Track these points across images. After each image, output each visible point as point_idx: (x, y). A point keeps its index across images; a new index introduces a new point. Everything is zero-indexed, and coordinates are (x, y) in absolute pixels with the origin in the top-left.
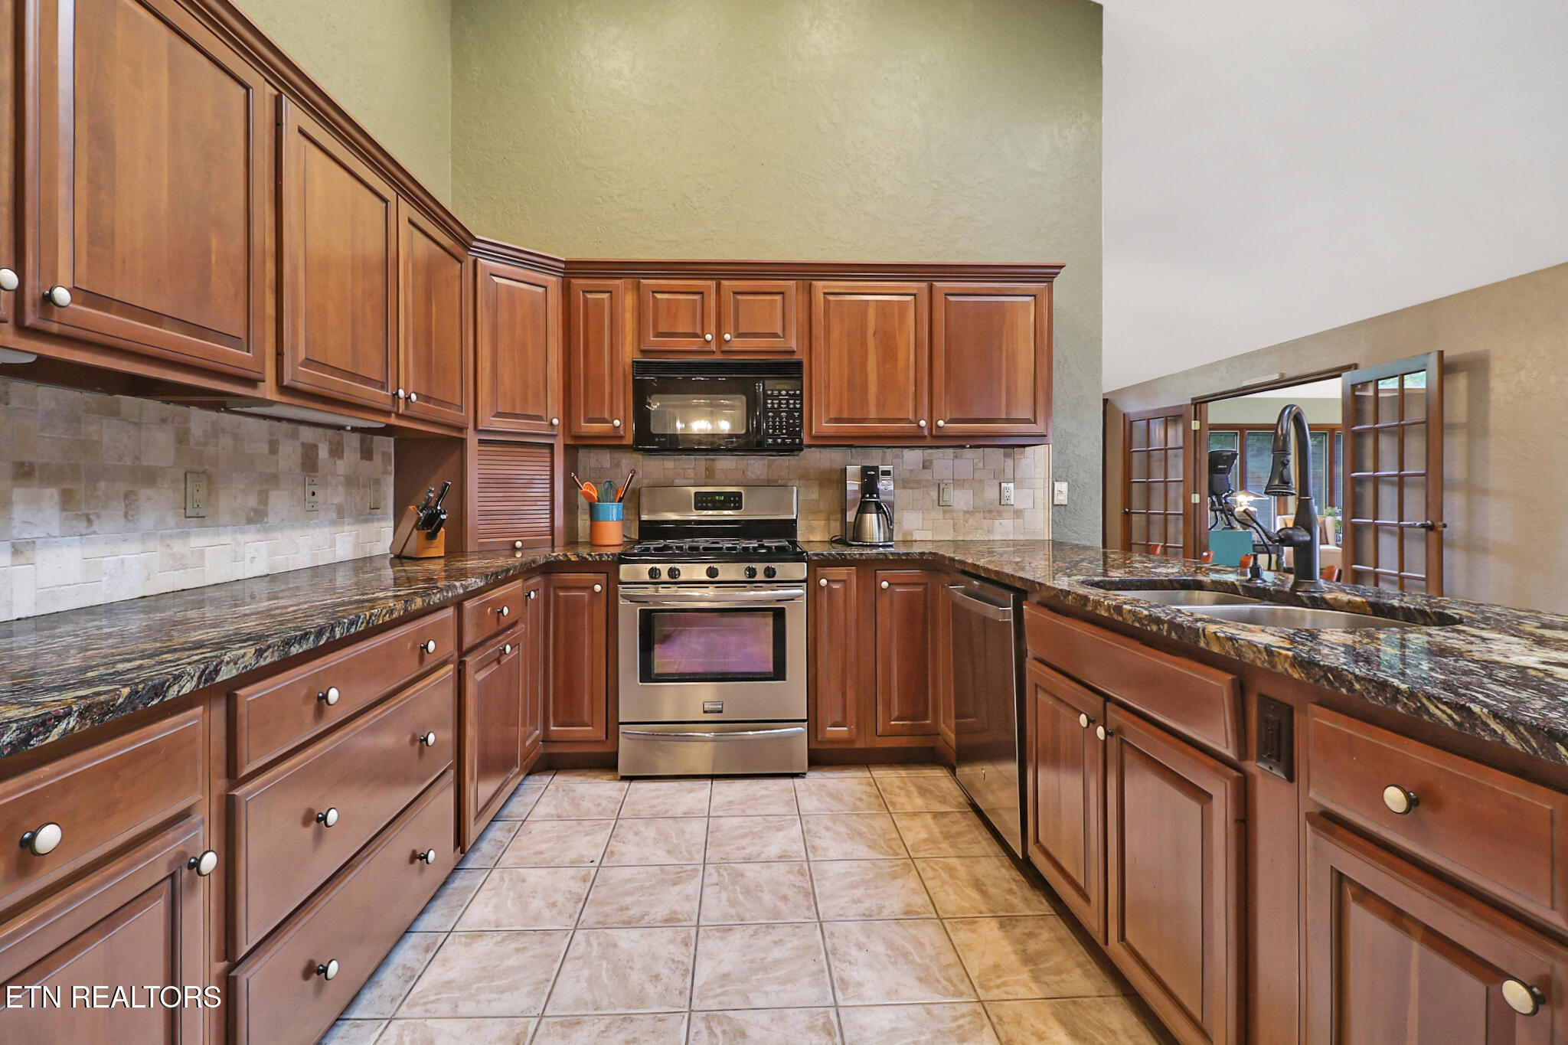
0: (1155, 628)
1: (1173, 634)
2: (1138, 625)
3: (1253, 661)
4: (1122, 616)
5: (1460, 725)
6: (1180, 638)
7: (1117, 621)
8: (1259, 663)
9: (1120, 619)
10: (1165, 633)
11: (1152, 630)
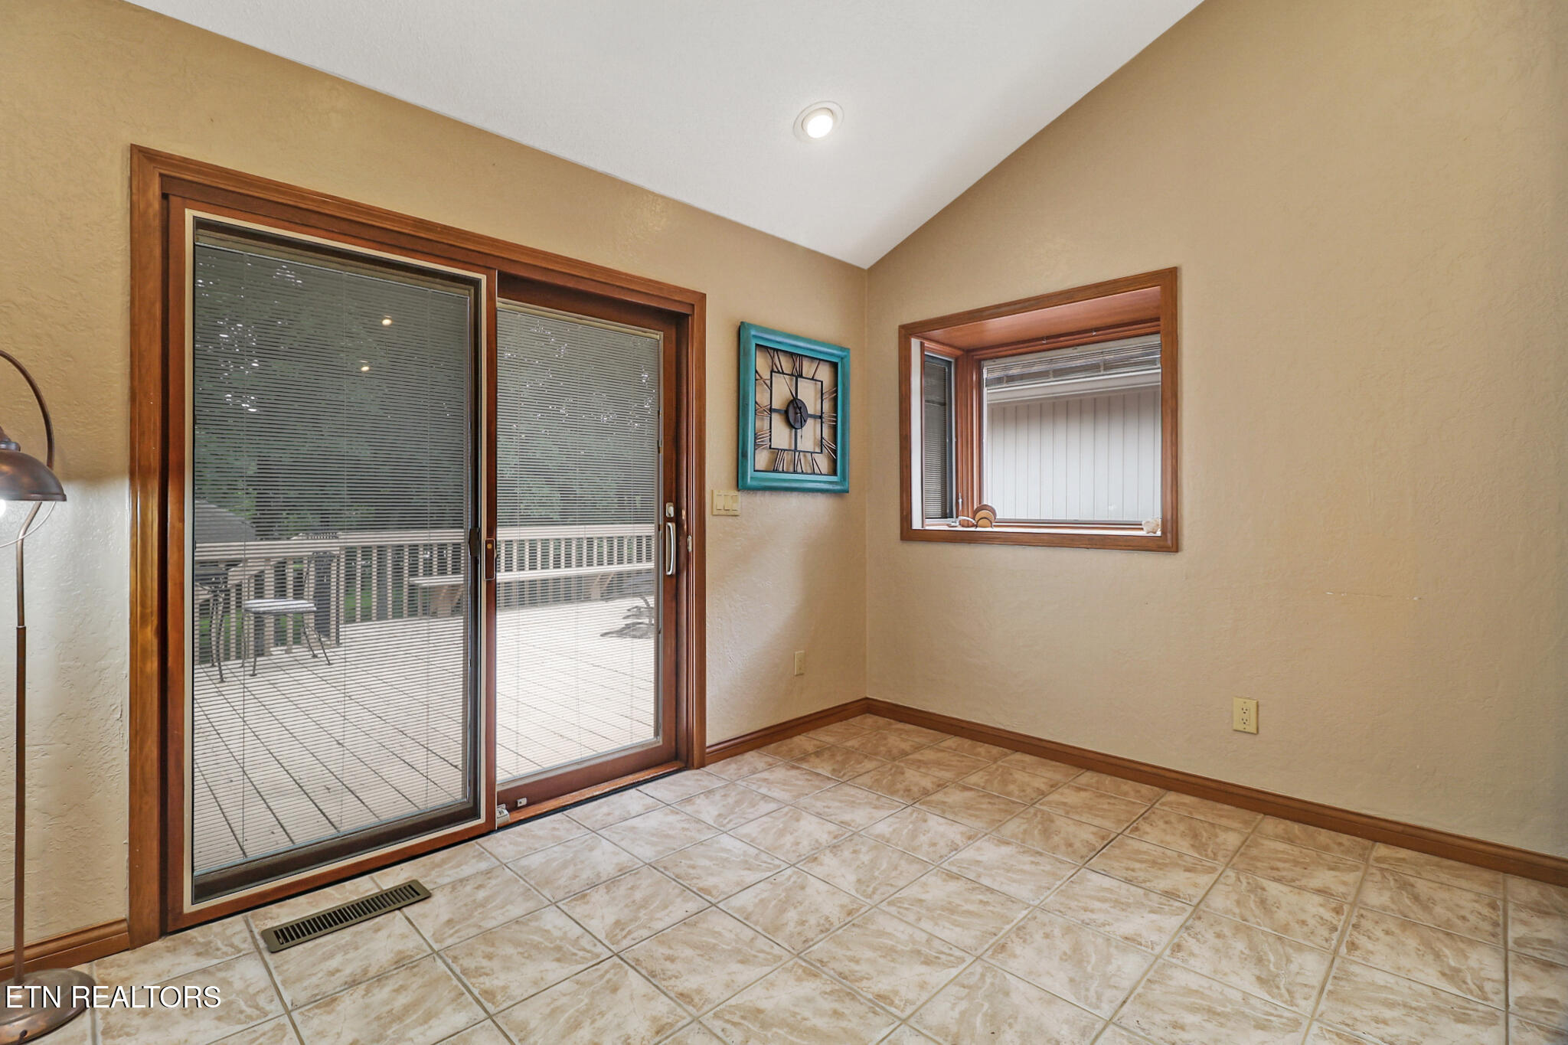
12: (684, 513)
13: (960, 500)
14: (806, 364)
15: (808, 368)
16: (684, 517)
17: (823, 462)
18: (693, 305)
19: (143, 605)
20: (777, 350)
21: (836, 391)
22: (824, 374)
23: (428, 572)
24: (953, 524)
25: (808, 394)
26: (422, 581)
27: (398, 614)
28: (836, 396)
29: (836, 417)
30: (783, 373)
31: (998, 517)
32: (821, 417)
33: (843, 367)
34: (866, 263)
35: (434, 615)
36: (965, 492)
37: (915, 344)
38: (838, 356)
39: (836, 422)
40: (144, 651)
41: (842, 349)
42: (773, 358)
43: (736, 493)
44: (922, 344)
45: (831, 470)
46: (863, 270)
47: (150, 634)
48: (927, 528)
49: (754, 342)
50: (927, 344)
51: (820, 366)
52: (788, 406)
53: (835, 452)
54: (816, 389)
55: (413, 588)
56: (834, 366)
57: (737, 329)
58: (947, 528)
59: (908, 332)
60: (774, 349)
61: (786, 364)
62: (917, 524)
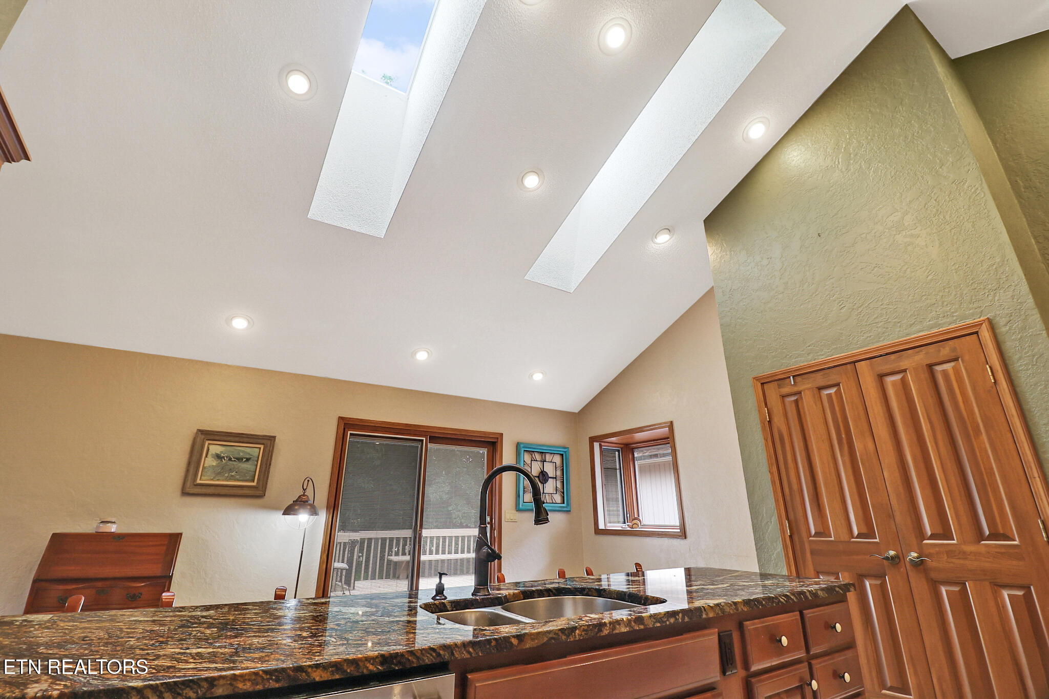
0: (672, 620)
1: (686, 618)
2: (658, 625)
3: (729, 612)
4: (643, 624)
5: (786, 601)
6: (691, 619)
7: (640, 630)
8: (732, 612)
9: (642, 627)
10: (680, 621)
11: (670, 623)
12: (493, 520)
13: (628, 515)
14: (547, 456)
15: (548, 458)
16: (493, 522)
17: (558, 498)
18: (498, 438)
19: (324, 548)
20: (534, 452)
21: (563, 466)
22: (557, 459)
23: (397, 554)
24: (624, 527)
25: (549, 469)
26: (394, 558)
27: (381, 577)
28: (564, 468)
29: (563, 478)
30: (537, 461)
31: (642, 524)
32: (556, 478)
33: (566, 456)
34: (576, 410)
35: (398, 578)
36: (630, 512)
37: (596, 446)
38: (563, 451)
39: (563, 479)
40: (323, 561)
41: (565, 448)
42: (532, 455)
43: (516, 512)
44: (601, 446)
45: (562, 501)
46: (576, 413)
47: (325, 557)
48: (608, 528)
49: (523, 450)
50: (603, 444)
51: (555, 456)
52: (540, 473)
53: (563, 493)
54: (553, 466)
55: (389, 562)
56: (562, 455)
57: (515, 445)
58: (620, 529)
59: (592, 440)
60: (532, 451)
61: (538, 457)
62: (601, 526)
